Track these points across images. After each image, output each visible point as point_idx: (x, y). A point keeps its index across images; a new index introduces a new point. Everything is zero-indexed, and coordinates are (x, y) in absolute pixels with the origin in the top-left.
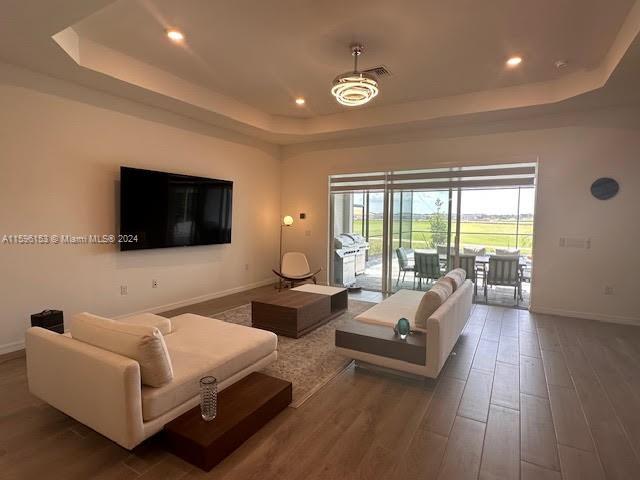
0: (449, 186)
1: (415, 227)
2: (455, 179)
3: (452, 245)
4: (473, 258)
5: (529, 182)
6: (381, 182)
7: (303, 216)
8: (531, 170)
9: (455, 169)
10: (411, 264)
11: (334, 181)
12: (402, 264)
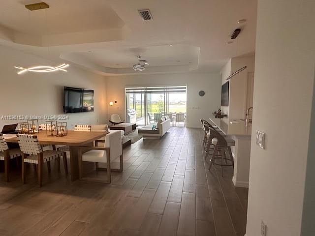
0: (164, 92)
1: (153, 106)
2: (166, 90)
3: (166, 111)
4: (172, 114)
5: (185, 91)
6: (143, 91)
7: (116, 102)
8: (185, 88)
9: (166, 87)
10: (153, 118)
11: (127, 90)
12: (150, 118)
